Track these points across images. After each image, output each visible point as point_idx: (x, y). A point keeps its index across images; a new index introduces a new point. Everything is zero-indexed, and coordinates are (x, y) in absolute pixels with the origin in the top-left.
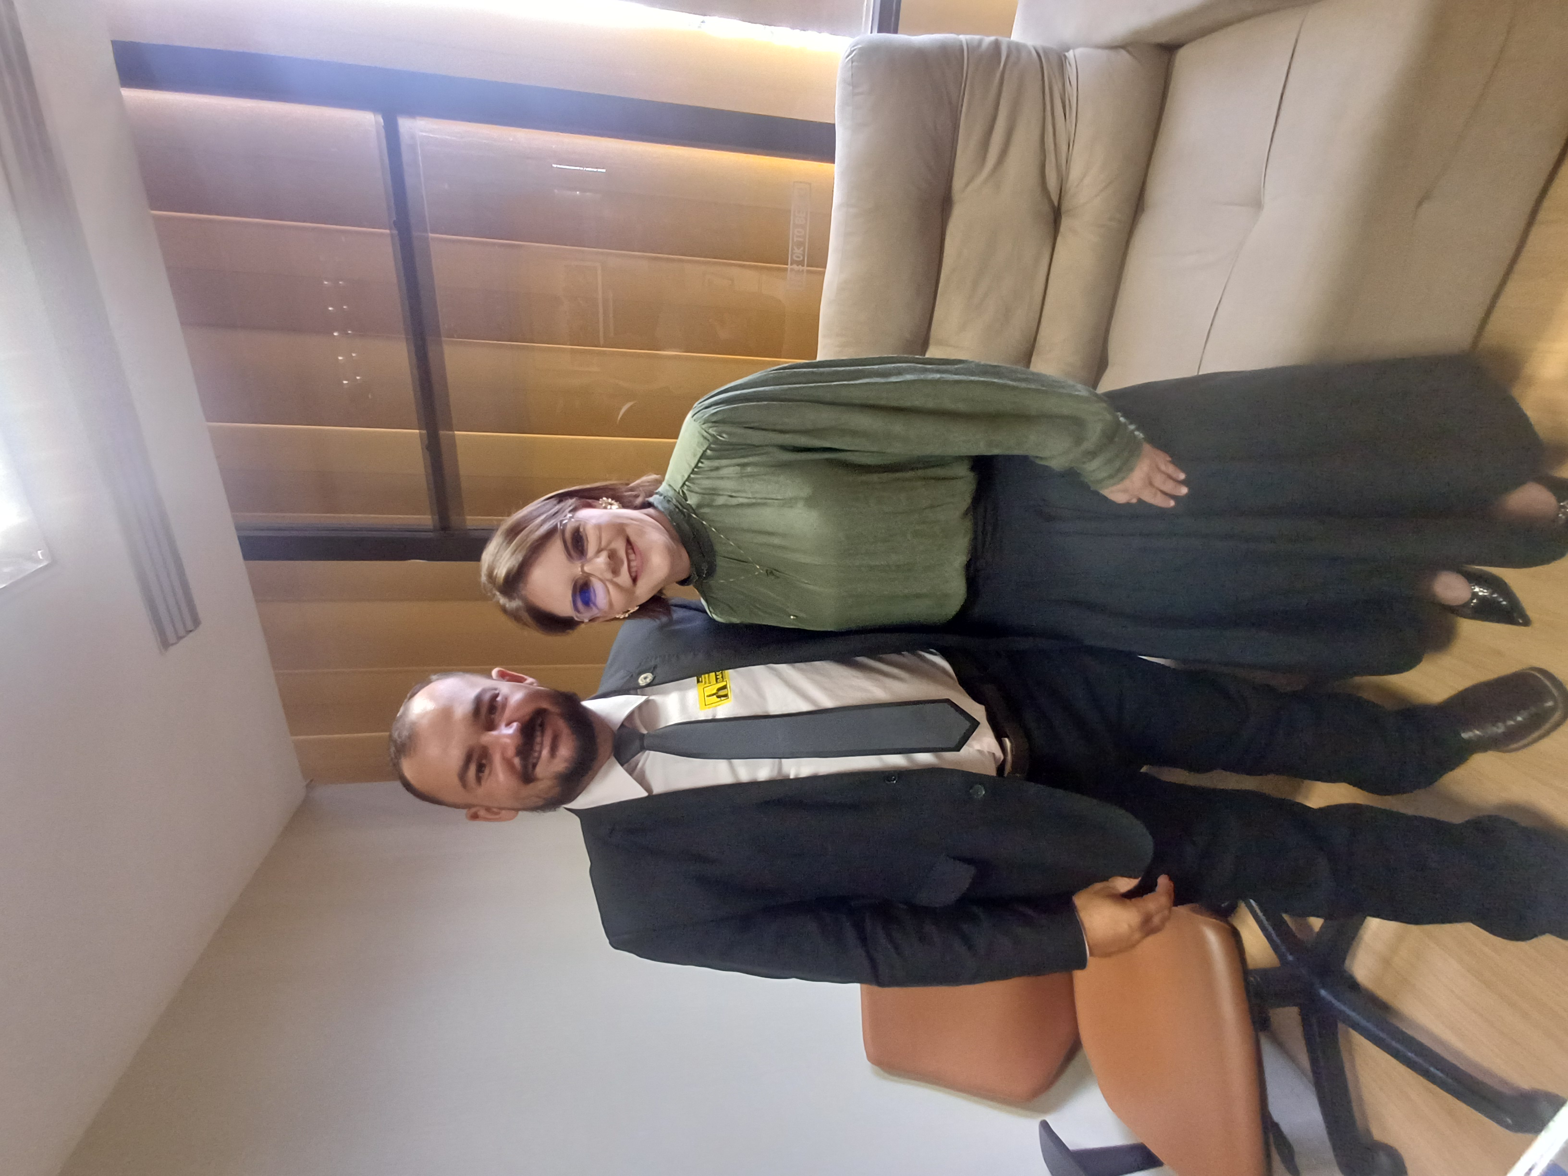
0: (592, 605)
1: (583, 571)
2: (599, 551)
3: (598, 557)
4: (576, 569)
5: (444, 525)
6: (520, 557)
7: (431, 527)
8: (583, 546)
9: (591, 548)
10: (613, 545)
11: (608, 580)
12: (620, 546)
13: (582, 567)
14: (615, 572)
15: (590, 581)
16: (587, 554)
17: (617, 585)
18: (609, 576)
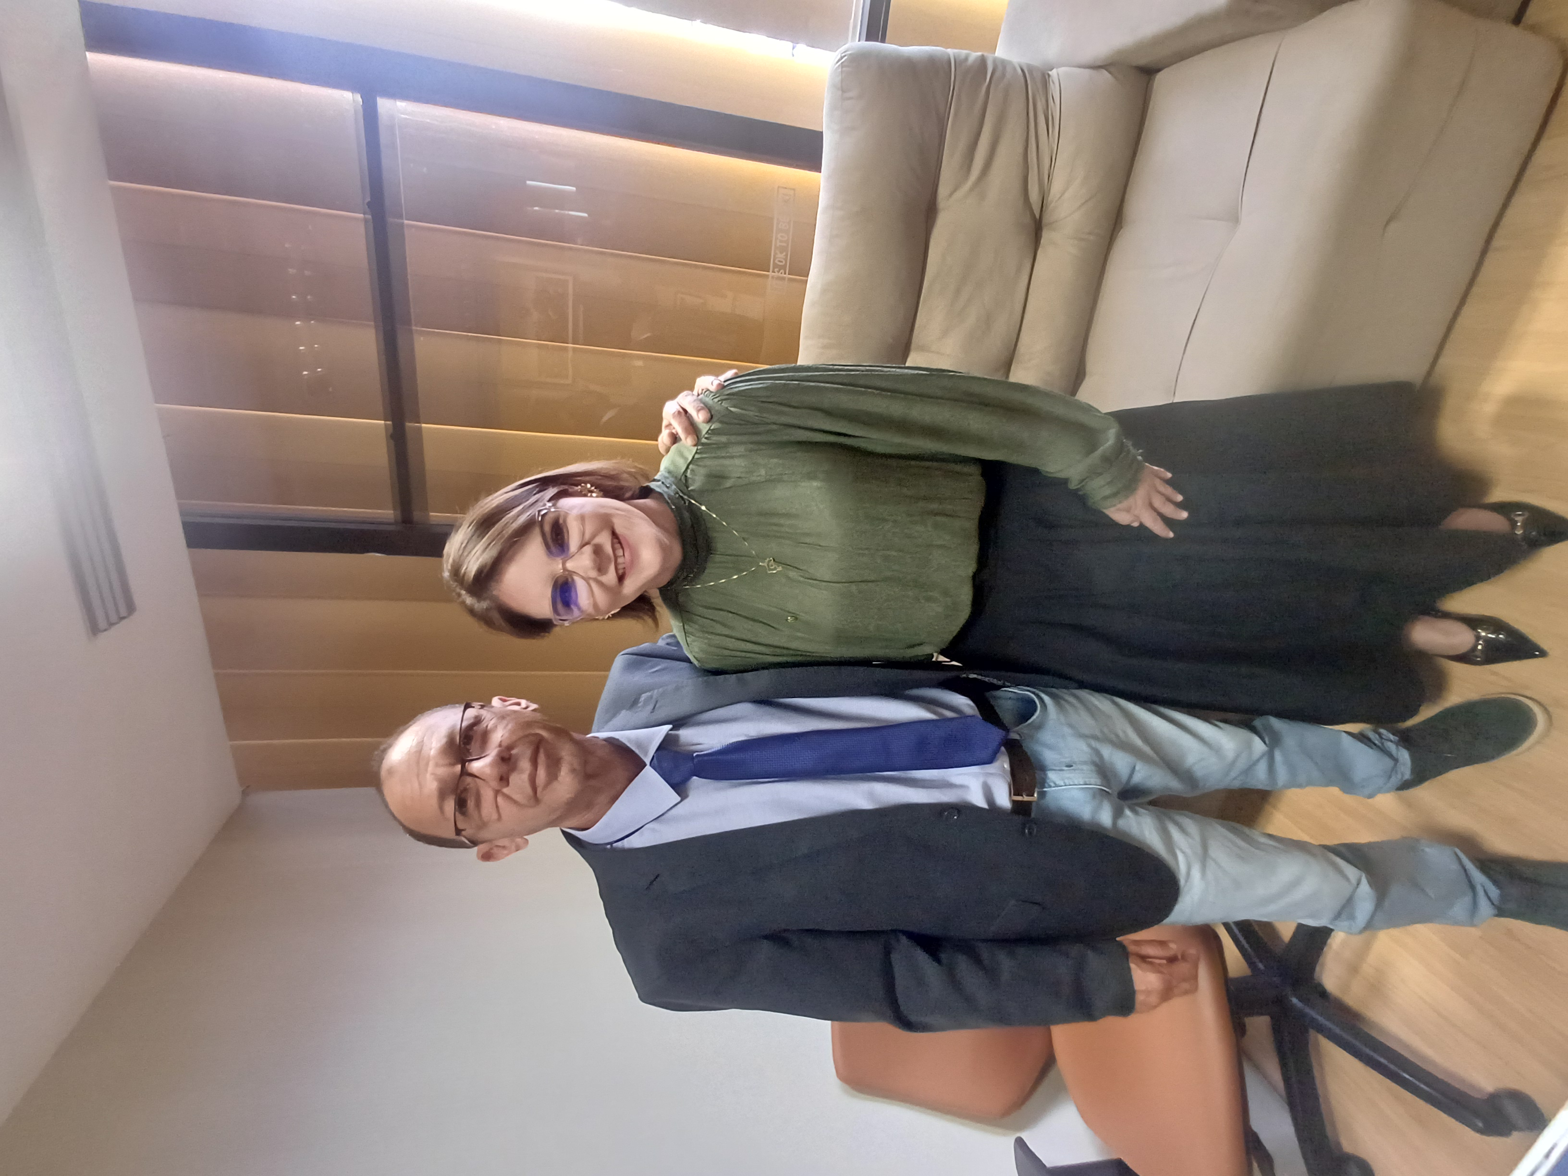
0: (572, 606)
1: (565, 569)
2: (583, 546)
3: (581, 553)
4: (557, 567)
5: (406, 519)
6: (492, 553)
7: (393, 521)
8: (563, 539)
9: (573, 541)
10: (598, 540)
11: (590, 578)
12: (604, 539)
13: (564, 564)
14: (601, 569)
15: (573, 580)
16: (568, 549)
17: (601, 584)
18: (593, 574)
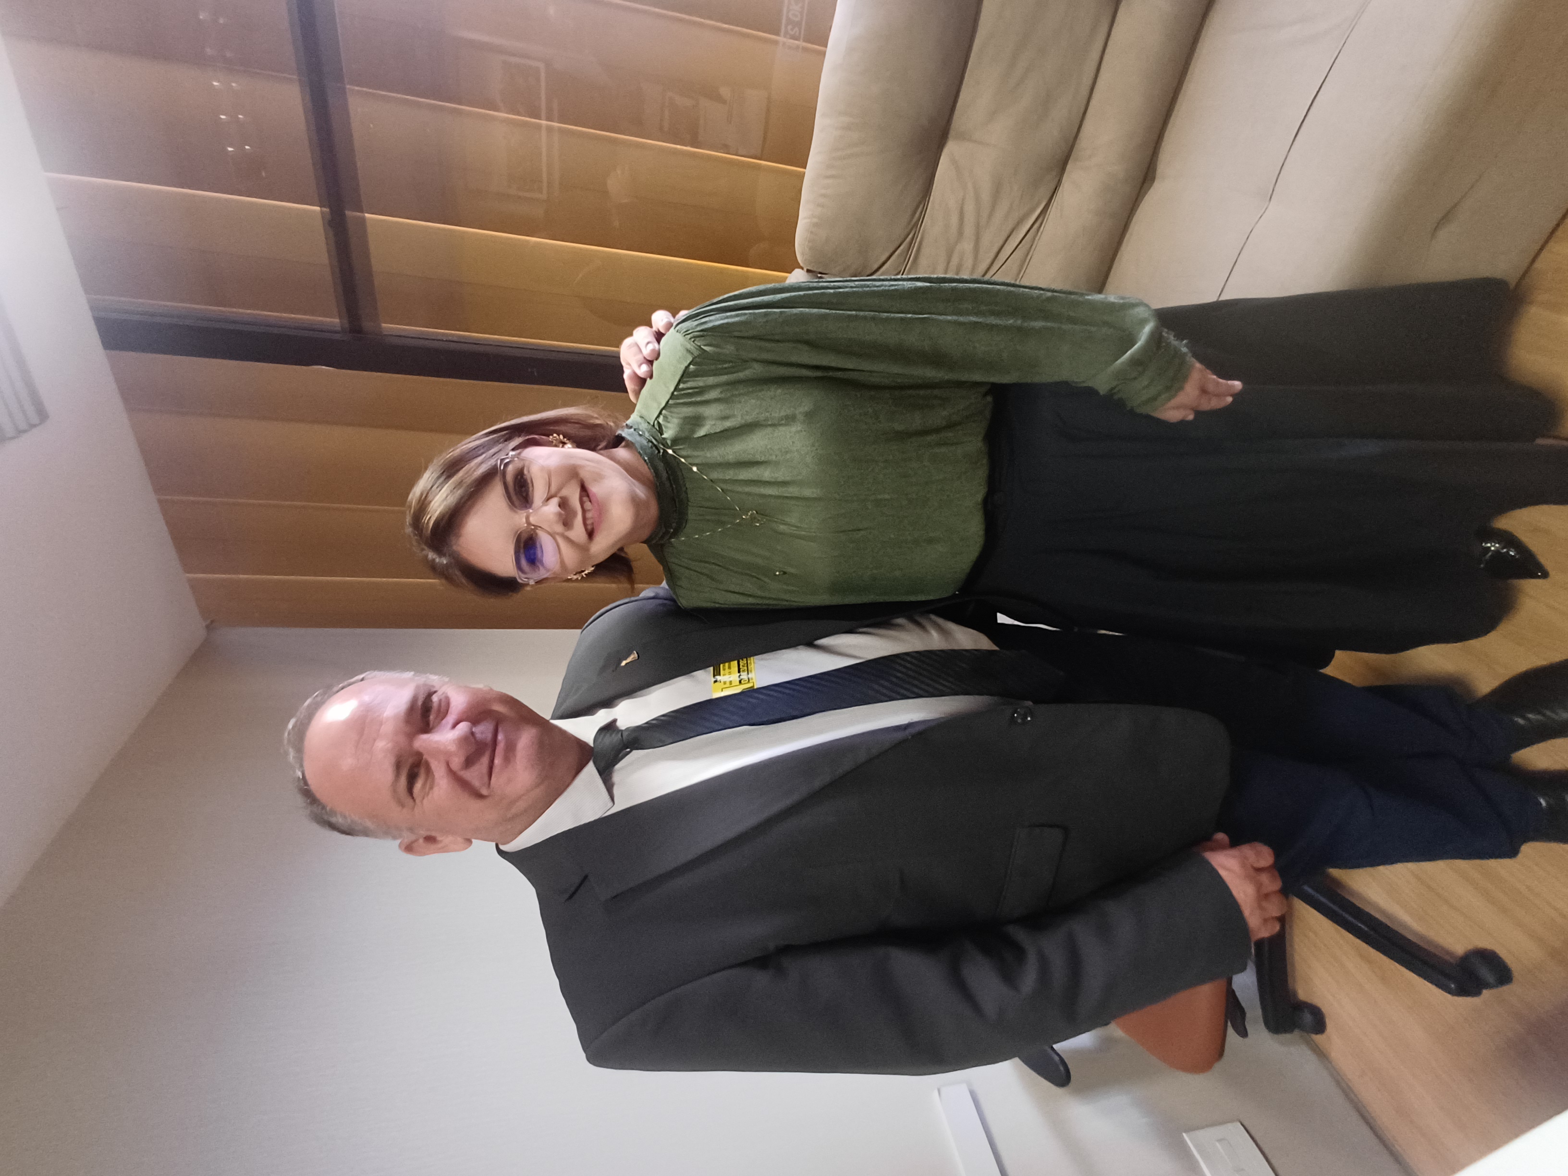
1: (527, 522)
3: (547, 505)
